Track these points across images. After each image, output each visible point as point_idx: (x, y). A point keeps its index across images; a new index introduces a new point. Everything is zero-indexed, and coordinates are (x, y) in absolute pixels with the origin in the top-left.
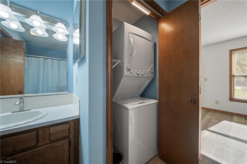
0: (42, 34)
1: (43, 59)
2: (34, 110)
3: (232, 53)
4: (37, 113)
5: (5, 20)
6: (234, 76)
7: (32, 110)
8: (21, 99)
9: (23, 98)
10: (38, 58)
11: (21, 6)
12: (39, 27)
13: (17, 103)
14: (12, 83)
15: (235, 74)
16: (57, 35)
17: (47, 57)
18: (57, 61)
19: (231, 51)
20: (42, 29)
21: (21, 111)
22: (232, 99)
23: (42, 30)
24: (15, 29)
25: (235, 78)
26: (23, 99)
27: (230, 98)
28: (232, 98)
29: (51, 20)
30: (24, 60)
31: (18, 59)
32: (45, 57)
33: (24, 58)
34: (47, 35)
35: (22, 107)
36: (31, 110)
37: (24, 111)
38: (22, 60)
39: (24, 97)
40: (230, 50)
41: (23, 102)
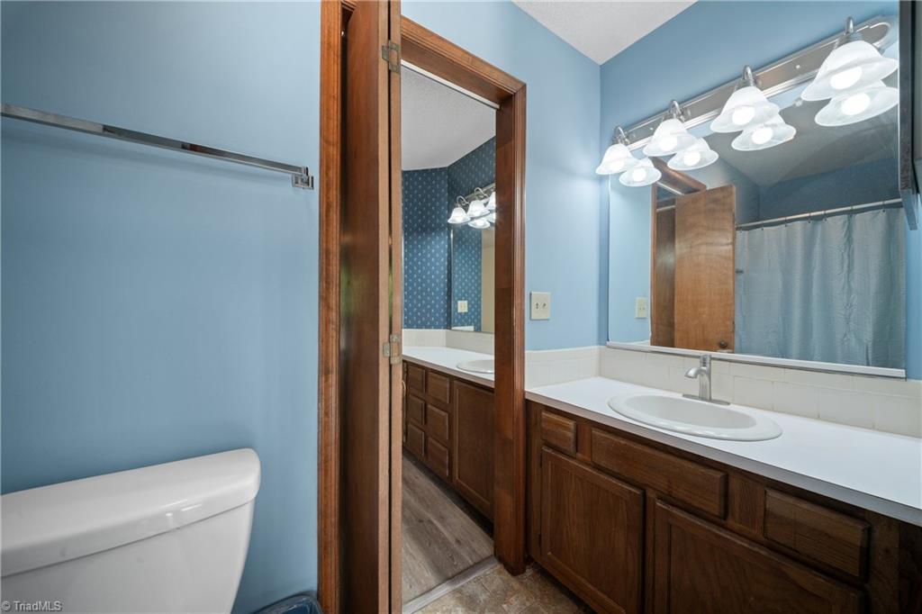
0: (773, 138)
1: (804, 222)
2: (741, 407)
4: (745, 421)
5: (674, 155)
7: (732, 407)
8: (704, 365)
9: (708, 361)
10: (783, 226)
11: (703, 93)
12: (754, 122)
13: (692, 372)
14: (704, 316)
16: (839, 104)
17: (822, 212)
18: (882, 215)
20: (768, 123)
21: (702, 399)
23: (766, 126)
24: (696, 166)
26: (708, 365)
29: (798, 67)
30: (733, 244)
31: (717, 244)
32: (812, 214)
33: (734, 238)
34: (789, 132)
35: (706, 387)
36: (728, 404)
37: (710, 400)
38: (728, 244)
39: (714, 359)
41: (709, 375)
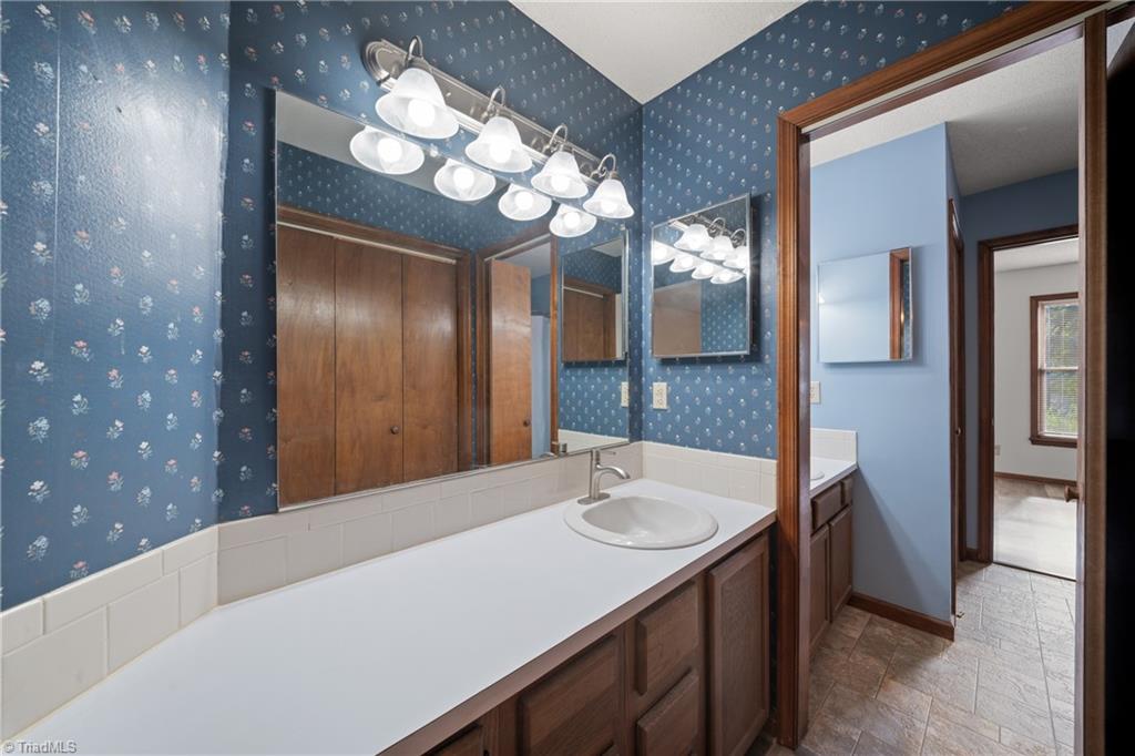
3: (1037, 306)
6: (1042, 372)
15: (1045, 367)
19: (1035, 301)
22: (1037, 439)
25: (1045, 378)
27: (1032, 435)
28: (1039, 437)
40: (1032, 298)
